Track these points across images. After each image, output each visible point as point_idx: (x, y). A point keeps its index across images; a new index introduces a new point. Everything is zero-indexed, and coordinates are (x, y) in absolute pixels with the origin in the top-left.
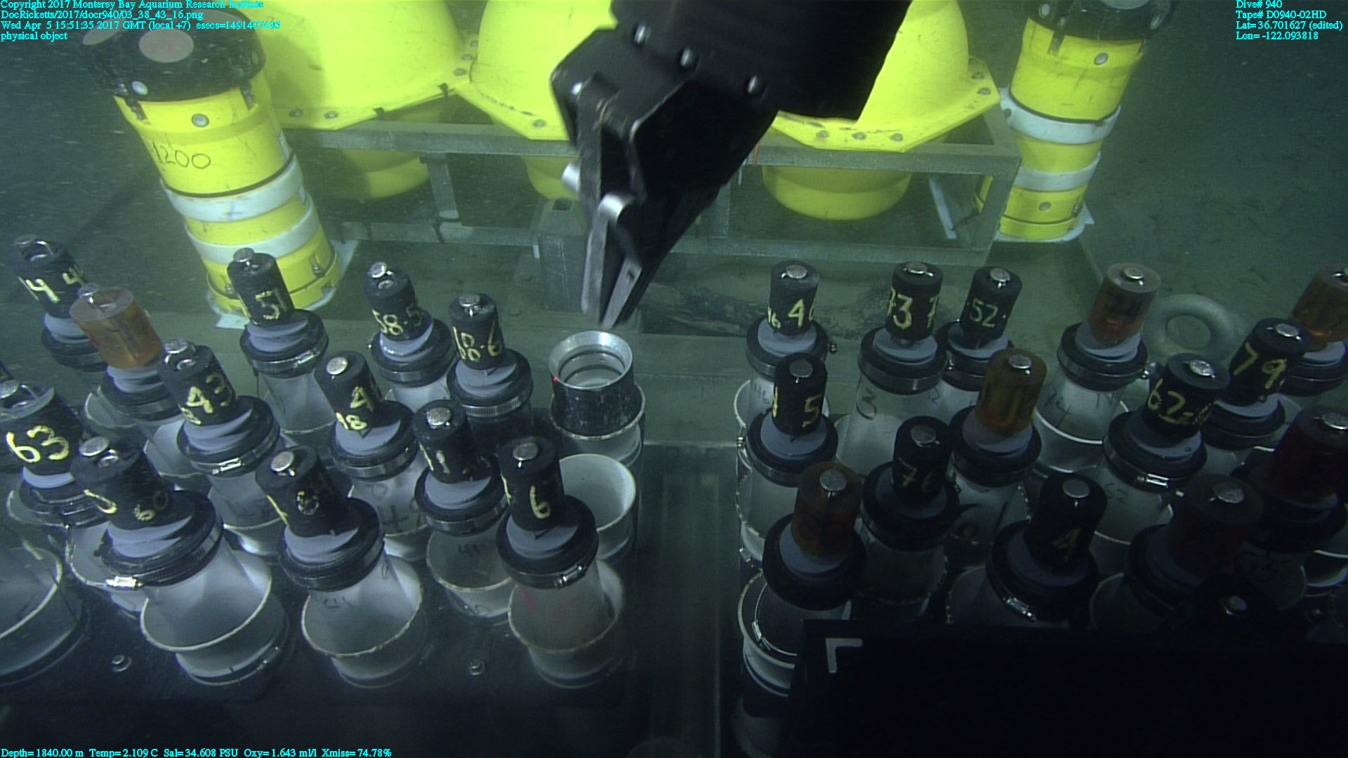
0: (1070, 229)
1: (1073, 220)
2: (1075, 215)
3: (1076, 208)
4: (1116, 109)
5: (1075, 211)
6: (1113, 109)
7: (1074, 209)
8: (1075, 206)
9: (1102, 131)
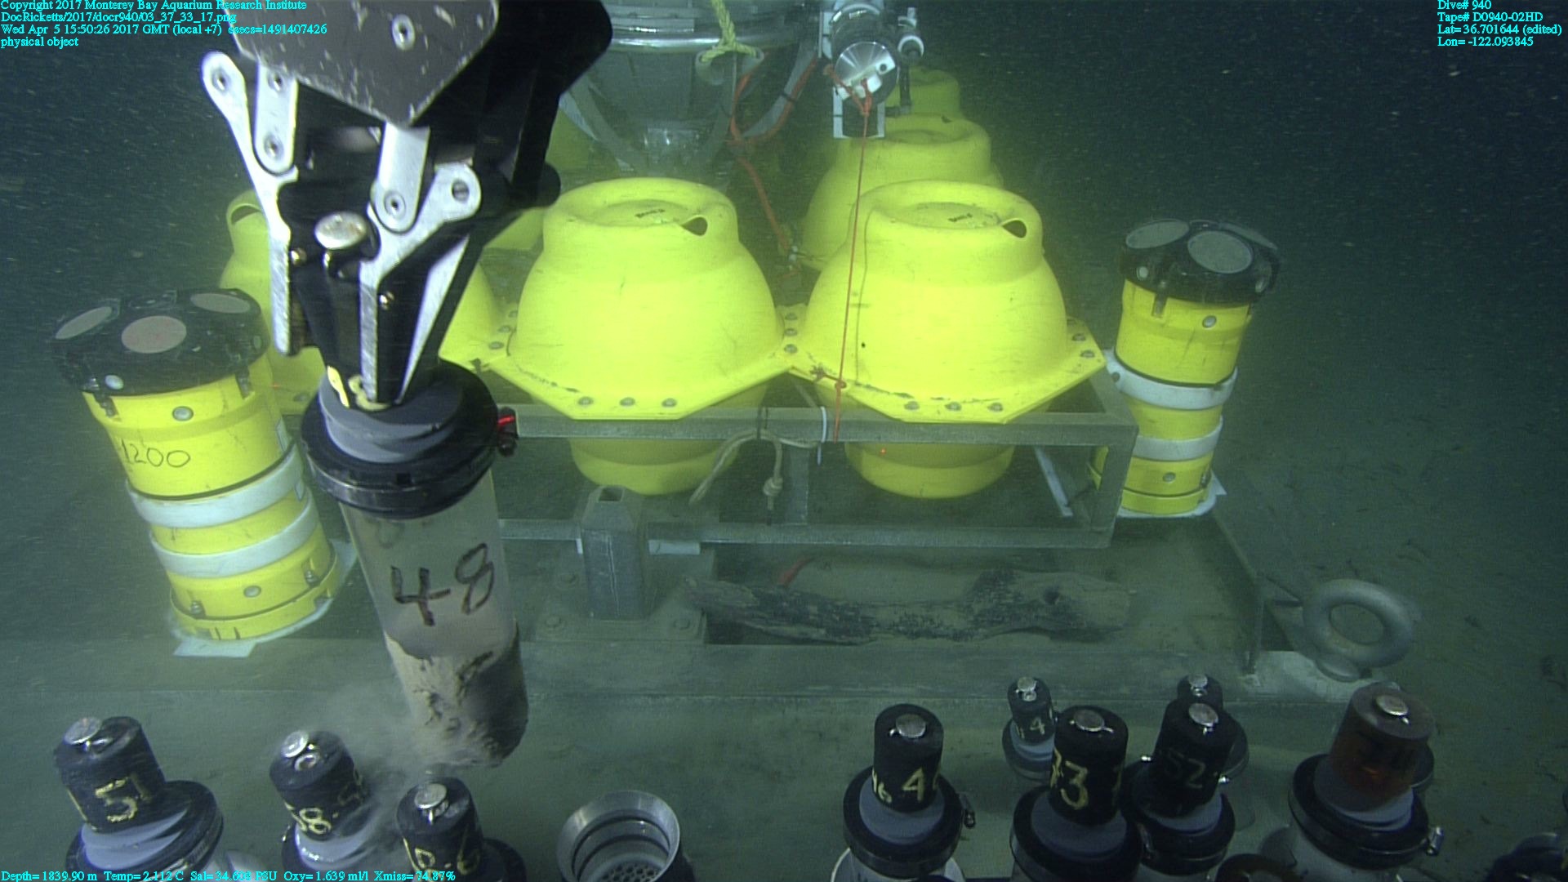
0: (1201, 501)
1: (1202, 491)
2: (1204, 485)
3: (1204, 478)
4: (1233, 373)
5: (1203, 482)
6: (1229, 373)
7: (1202, 479)
8: (1202, 476)
9: (1221, 396)
